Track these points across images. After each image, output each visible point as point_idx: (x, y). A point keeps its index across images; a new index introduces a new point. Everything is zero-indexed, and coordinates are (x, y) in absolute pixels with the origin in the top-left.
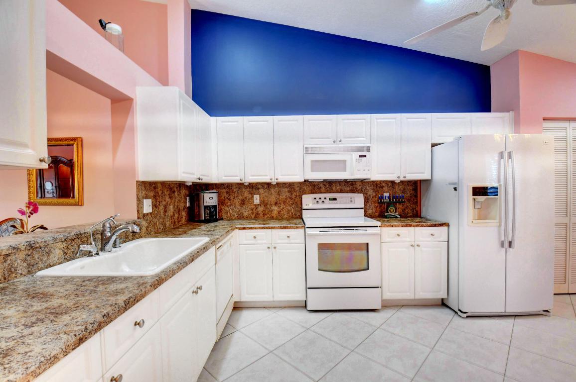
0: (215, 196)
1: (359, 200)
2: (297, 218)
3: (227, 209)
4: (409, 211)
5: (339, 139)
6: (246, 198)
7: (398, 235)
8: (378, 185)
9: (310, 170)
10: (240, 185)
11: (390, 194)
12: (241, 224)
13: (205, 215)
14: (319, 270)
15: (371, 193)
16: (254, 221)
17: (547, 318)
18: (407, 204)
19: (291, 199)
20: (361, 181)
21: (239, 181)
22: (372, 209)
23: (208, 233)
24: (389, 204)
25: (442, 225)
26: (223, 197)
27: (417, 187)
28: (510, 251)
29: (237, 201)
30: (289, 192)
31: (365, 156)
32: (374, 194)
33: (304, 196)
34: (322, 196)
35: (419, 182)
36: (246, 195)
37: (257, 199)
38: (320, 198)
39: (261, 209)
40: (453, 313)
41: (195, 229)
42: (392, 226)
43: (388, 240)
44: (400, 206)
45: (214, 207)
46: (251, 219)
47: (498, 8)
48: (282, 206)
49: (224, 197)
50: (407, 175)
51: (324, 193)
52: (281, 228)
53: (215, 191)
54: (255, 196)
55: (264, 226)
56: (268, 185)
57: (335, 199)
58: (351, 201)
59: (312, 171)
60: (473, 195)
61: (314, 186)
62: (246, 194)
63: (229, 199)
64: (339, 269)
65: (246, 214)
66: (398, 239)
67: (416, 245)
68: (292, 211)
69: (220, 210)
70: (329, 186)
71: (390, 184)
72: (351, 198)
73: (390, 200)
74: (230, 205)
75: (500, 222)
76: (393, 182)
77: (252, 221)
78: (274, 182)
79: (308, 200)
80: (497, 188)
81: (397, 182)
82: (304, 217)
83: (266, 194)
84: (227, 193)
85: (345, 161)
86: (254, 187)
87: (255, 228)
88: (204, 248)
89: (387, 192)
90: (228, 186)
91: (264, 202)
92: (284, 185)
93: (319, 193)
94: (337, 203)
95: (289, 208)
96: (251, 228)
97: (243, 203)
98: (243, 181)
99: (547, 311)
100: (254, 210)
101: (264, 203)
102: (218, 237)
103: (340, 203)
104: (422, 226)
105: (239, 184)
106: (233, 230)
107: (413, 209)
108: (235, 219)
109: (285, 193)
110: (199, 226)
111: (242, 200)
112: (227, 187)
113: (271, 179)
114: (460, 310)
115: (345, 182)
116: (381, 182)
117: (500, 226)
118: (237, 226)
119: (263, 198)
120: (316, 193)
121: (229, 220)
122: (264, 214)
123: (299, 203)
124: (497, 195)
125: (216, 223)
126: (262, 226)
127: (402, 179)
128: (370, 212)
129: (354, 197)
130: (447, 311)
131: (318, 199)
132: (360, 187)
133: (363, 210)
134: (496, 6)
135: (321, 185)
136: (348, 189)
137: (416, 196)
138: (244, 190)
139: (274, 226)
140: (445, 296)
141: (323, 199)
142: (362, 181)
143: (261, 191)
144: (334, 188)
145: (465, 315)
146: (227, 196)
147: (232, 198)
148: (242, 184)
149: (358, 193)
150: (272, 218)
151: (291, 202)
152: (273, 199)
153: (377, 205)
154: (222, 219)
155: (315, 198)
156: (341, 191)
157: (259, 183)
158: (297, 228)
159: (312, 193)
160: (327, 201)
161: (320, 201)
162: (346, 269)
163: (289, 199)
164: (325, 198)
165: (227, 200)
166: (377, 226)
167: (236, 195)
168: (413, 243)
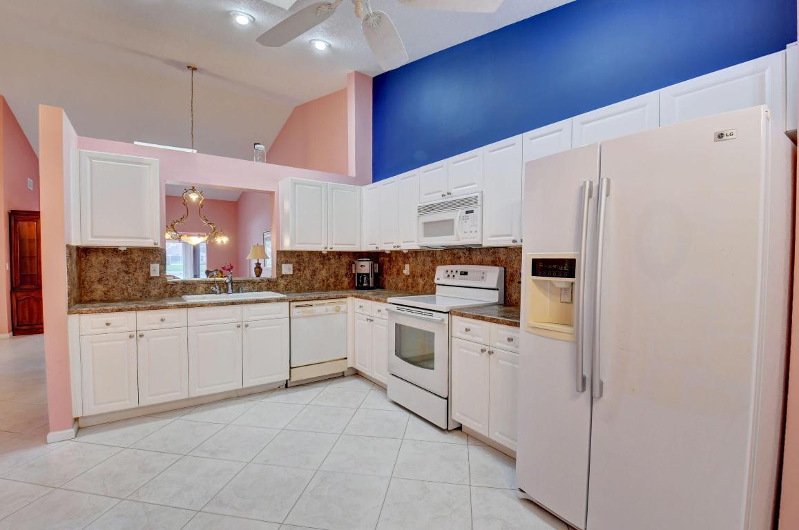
5: (447, 191)
6: (400, 268)
7: (467, 330)
9: (423, 234)
10: (397, 254)
13: (358, 283)
14: (396, 354)
29: (395, 271)
31: (472, 212)
33: (438, 268)
34: (457, 268)
38: (452, 272)
42: (462, 315)
43: (458, 334)
48: (426, 279)
52: (376, 300)
54: (406, 266)
56: (416, 253)
57: (466, 273)
58: (482, 278)
60: (533, 275)
65: (400, 285)
69: (385, 279)
72: (483, 273)
79: (441, 273)
83: (414, 264)
84: (389, 261)
85: (453, 220)
86: (405, 256)
94: (462, 279)
95: (432, 283)
97: (398, 273)
100: (406, 281)
101: (413, 275)
103: (468, 279)
108: (393, 290)
111: (398, 270)
119: (412, 268)
122: (412, 287)
129: (486, 272)
133: (499, 293)
138: (399, 259)
146: (389, 264)
147: (392, 267)
150: (418, 292)
152: (419, 270)
155: (448, 271)
160: (458, 275)
161: (450, 275)
164: (457, 272)
168: (485, 347)
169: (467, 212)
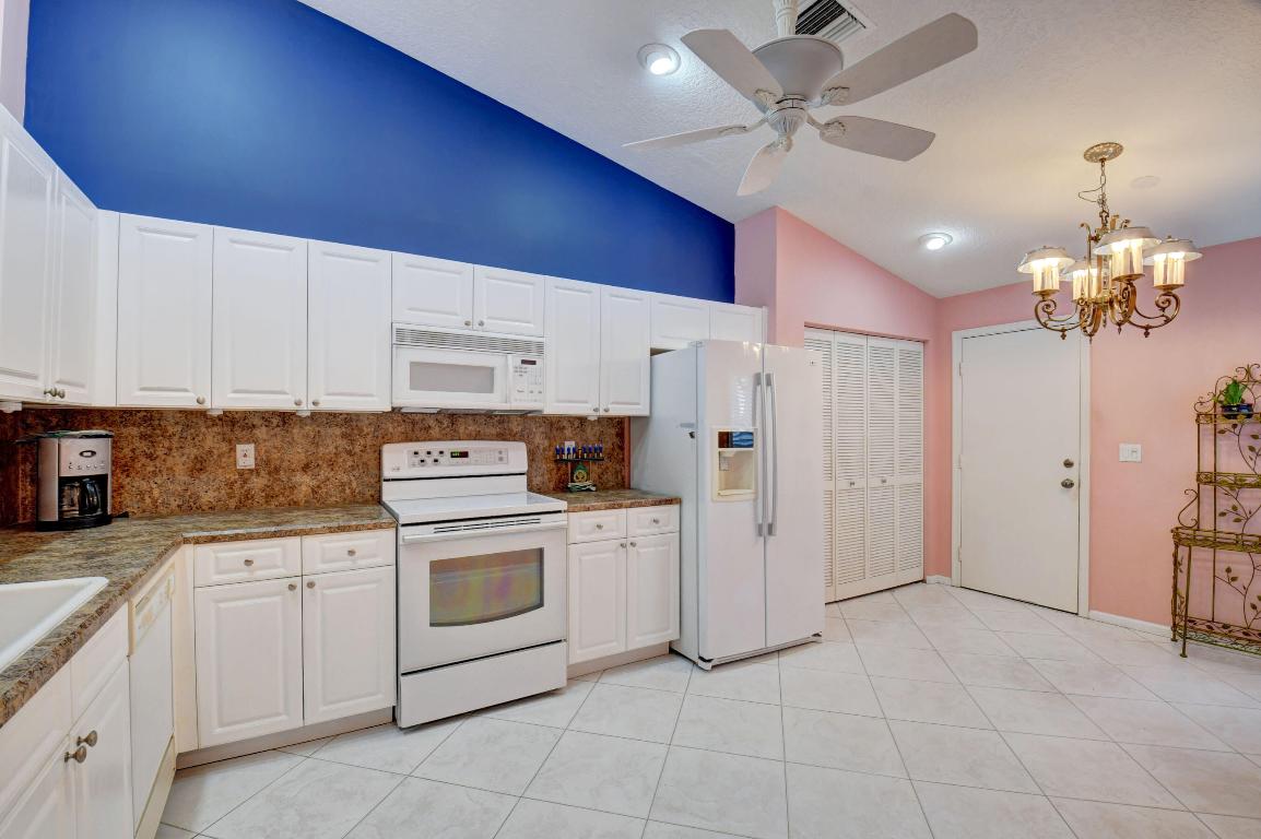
0: (102, 447)
1: (516, 456)
2: (365, 502)
3: (144, 486)
4: (610, 478)
5: (477, 321)
6: (210, 452)
7: (599, 527)
8: (555, 424)
9: (407, 384)
10: (193, 418)
11: (577, 443)
12: (202, 529)
13: (60, 507)
14: (432, 625)
15: (539, 440)
16: (239, 517)
17: (819, 646)
18: (606, 462)
19: (350, 453)
20: (521, 416)
21: (192, 405)
22: (542, 475)
23: (90, 563)
24: (575, 464)
25: (669, 502)
26: (127, 451)
27: (623, 429)
28: (771, 539)
29: (179, 463)
30: (344, 436)
31: (534, 363)
32: (546, 443)
33: (387, 449)
34: (435, 446)
35: (626, 420)
36: (209, 443)
37: (246, 456)
38: (429, 453)
39: (257, 483)
40: (690, 665)
41: (33, 551)
42: (588, 509)
43: (579, 538)
44: (594, 468)
45: (100, 480)
46: (226, 510)
47: (776, 129)
48: (324, 473)
49: (133, 450)
50: (610, 406)
51: (438, 440)
52: (331, 530)
53: (103, 432)
54: (240, 448)
55: (279, 528)
56: (285, 418)
57: (464, 455)
58: (501, 459)
59: (413, 387)
60: (720, 447)
61: (414, 423)
62: (211, 440)
63: (151, 457)
64: (478, 615)
65: (207, 497)
66: (597, 535)
67: (628, 544)
68: (354, 485)
69: (119, 489)
70: (451, 423)
71: (577, 423)
72: (500, 452)
73: (577, 457)
74: (154, 474)
75: (756, 493)
76: (582, 420)
77: (233, 517)
78: (306, 409)
79: (396, 458)
80: (751, 434)
81: (592, 419)
82: (385, 498)
83: (277, 442)
84: (143, 437)
85: (492, 369)
86: (236, 424)
87: (250, 537)
88: (100, 612)
89: (570, 439)
90: (148, 420)
91: (268, 462)
92: (332, 418)
93: (425, 440)
94: (467, 464)
95: (345, 479)
96: (235, 538)
97: (198, 467)
98: (207, 405)
99: (817, 635)
100: (237, 485)
101: (265, 465)
102: (136, 571)
103: (476, 463)
104: (640, 505)
105: (187, 414)
106: (176, 545)
107: (617, 472)
108: (172, 513)
109: (333, 441)
110: (43, 541)
111: (196, 458)
112: (145, 419)
113: (298, 403)
114: (702, 658)
115: (489, 415)
116: (560, 418)
117: (755, 500)
118: (187, 535)
119: (266, 452)
120: (418, 440)
121: (151, 518)
122: (267, 496)
123: (372, 464)
124: (751, 446)
125: (103, 528)
126: (273, 529)
127: (602, 413)
128: (537, 481)
129: (507, 450)
130: (679, 663)
131: (423, 455)
132: (520, 428)
133: (524, 478)
134: (774, 126)
135: (432, 422)
136: (494, 431)
137: (622, 448)
138: (203, 430)
139: (309, 527)
140: (675, 636)
141: (435, 455)
142: (524, 415)
143: (261, 433)
144: (462, 430)
145: (708, 666)
146: (142, 446)
147: (160, 452)
148: (203, 414)
149: (514, 440)
150: (294, 505)
151: (349, 463)
152: (297, 454)
153: (553, 466)
154: (126, 515)
155: (416, 453)
156: (477, 437)
157: (255, 413)
158: (376, 527)
159: (407, 439)
160: (446, 458)
161: (429, 460)
162: (494, 611)
163: (344, 455)
164: (441, 453)
165: (143, 460)
166: (560, 512)
167: (175, 445)
168: (624, 541)
169: (524, 362)
